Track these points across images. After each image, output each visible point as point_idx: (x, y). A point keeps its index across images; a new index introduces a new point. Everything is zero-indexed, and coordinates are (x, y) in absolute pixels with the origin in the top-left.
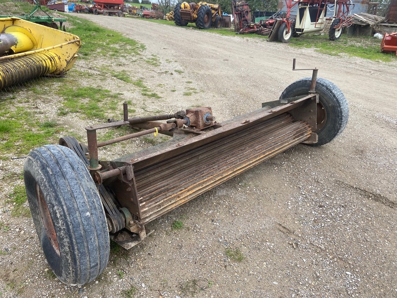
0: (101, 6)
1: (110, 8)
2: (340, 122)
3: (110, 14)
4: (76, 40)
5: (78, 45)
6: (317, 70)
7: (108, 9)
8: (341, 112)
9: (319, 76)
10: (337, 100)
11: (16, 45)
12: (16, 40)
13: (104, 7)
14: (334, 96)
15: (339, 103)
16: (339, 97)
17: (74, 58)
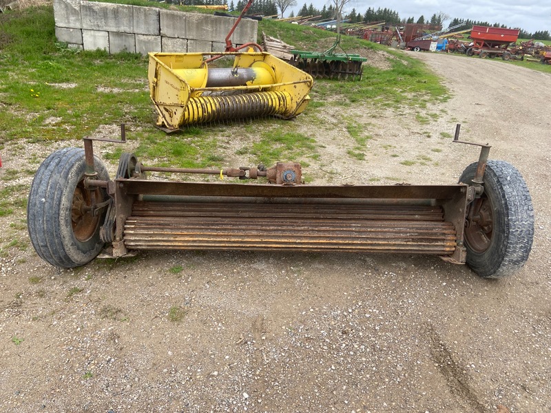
0: (480, 44)
1: (493, 46)
2: (505, 243)
3: (491, 56)
4: (308, 80)
5: (309, 86)
6: (489, 147)
7: (489, 49)
8: (508, 226)
9: (491, 158)
10: (506, 203)
11: (253, 80)
12: (255, 75)
13: (485, 46)
14: (504, 196)
15: (507, 209)
16: (512, 199)
17: (304, 100)
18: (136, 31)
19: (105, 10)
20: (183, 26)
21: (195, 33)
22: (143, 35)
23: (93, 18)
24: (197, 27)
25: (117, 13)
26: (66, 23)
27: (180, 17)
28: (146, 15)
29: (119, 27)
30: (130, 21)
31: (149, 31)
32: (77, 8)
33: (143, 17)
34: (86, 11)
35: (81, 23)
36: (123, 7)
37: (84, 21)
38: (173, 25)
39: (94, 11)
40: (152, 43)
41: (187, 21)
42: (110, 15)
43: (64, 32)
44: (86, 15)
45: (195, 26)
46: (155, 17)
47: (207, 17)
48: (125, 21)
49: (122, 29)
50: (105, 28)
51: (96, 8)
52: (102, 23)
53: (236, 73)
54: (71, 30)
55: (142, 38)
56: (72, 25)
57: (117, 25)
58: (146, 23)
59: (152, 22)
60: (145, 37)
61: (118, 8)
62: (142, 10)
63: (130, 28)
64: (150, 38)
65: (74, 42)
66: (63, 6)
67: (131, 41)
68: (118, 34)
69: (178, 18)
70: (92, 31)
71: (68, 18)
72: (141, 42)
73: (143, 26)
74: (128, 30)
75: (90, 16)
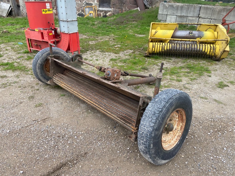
4: (226, 40)
5: (226, 43)
11: (201, 37)
17: (224, 51)
18: (188, 15)
19: (178, 7)
20: (211, 13)
21: (216, 16)
22: (191, 17)
23: (173, 10)
24: (218, 13)
25: (183, 7)
26: (162, 12)
27: (210, 9)
28: (194, 8)
29: (182, 14)
30: (187, 11)
31: (194, 15)
32: (167, 6)
33: (193, 9)
34: (171, 7)
35: (168, 12)
36: (185, 5)
37: (169, 11)
38: (206, 13)
39: (173, 7)
40: (194, 20)
41: (213, 11)
42: (179, 9)
43: (160, 16)
44: (170, 9)
45: (217, 13)
46: (198, 9)
47: (225, 8)
48: (185, 11)
49: (183, 14)
50: (176, 14)
51: (174, 6)
52: (175, 12)
53: (192, 33)
54: (163, 15)
55: (190, 18)
56: (164, 13)
57: (181, 13)
58: (194, 12)
59: (196, 11)
60: (192, 18)
61: (183, 5)
62: (193, 6)
63: (186, 14)
64: (193, 18)
65: (163, 20)
66: (163, 5)
67: (185, 19)
68: (181, 17)
69: (209, 9)
70: (171, 16)
71: (163, 10)
72: (189, 20)
73: (192, 13)
74: (185, 15)
75: (171, 9)
